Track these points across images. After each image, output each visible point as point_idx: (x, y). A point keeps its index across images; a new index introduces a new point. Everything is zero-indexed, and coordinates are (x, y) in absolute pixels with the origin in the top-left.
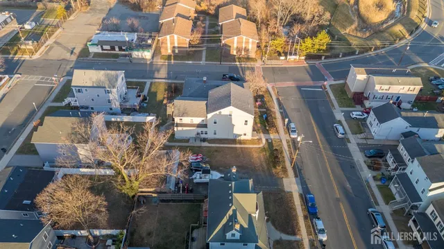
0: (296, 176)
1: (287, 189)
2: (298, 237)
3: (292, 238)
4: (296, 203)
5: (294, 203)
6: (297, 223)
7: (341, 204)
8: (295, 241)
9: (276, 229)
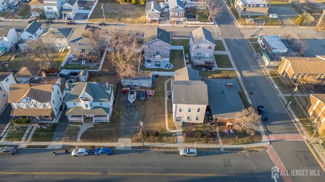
0: (132, 147)
1: (120, 139)
2: (79, 140)
3: (79, 136)
4: (107, 143)
5: (107, 142)
6: (89, 141)
7: (101, 173)
8: (76, 138)
9: (88, 129)
